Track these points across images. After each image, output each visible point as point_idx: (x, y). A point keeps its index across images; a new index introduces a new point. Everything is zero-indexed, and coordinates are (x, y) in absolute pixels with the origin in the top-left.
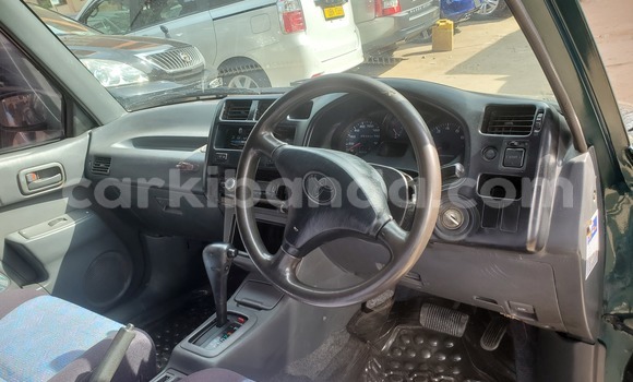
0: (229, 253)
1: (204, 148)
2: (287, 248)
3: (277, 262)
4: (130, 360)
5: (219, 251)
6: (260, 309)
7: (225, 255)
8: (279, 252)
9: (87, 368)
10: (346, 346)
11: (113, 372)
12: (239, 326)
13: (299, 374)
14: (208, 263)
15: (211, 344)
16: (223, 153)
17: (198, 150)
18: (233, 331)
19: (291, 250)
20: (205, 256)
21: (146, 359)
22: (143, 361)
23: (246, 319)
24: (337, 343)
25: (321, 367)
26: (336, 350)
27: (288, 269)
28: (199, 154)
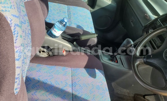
0: (131, 45)
1: (156, 17)
2: (144, 58)
3: (138, 58)
4: (89, 41)
5: (130, 42)
6: (122, 64)
7: (130, 45)
8: (142, 57)
9: (81, 33)
10: (130, 97)
11: (85, 39)
12: (114, 62)
13: (113, 87)
14: (125, 42)
15: (105, 58)
16: (159, 23)
17: (154, 16)
18: (112, 61)
19: (145, 59)
20: (126, 40)
21: (92, 45)
22: (91, 44)
23: (118, 62)
24: (128, 93)
25: (119, 92)
26: (127, 94)
27: (138, 62)
28: (153, 17)
